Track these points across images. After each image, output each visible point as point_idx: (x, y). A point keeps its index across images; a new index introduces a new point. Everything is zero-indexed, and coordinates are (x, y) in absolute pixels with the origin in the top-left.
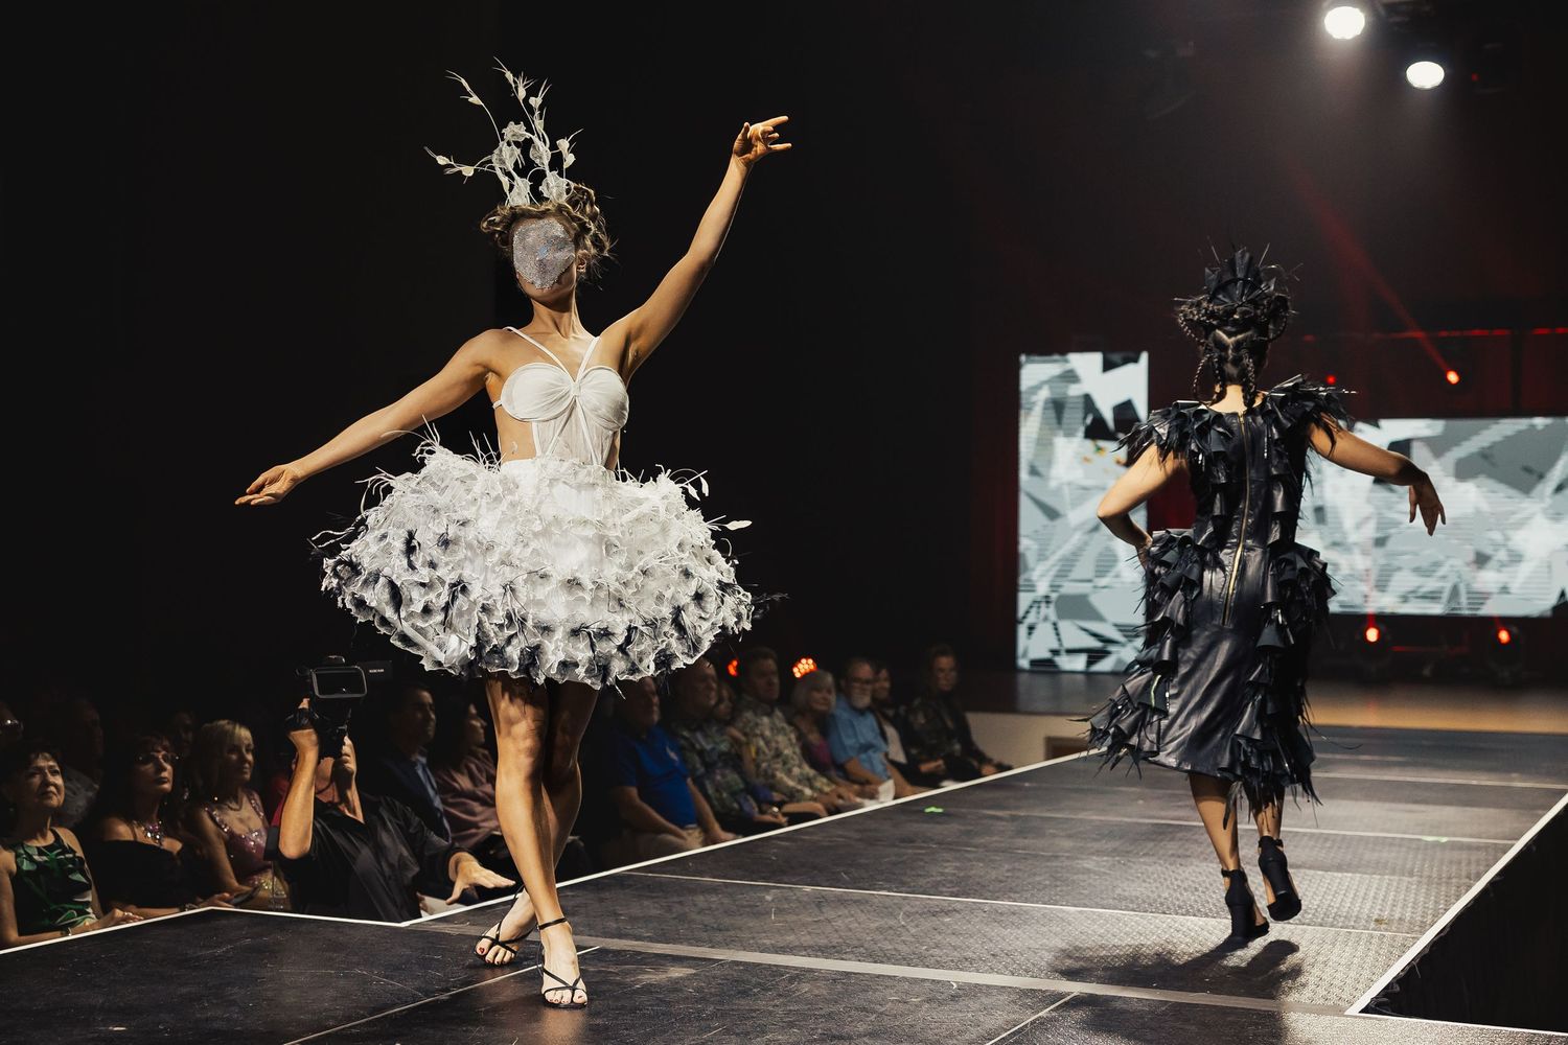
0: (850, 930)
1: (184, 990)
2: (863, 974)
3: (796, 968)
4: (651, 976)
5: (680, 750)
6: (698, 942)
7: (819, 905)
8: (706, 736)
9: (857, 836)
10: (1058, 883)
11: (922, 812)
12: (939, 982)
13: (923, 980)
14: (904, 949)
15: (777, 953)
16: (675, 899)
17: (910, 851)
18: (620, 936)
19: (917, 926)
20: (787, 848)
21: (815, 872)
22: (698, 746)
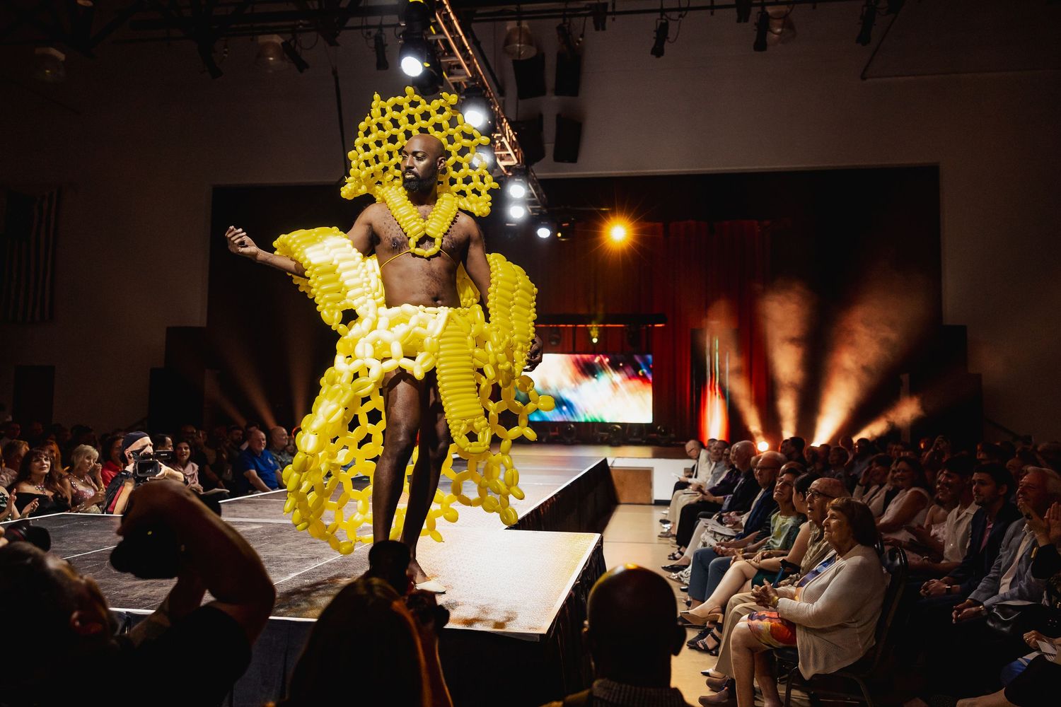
5: (273, 460)
6: (267, 518)
8: (282, 456)
18: (235, 517)
22: (279, 460)
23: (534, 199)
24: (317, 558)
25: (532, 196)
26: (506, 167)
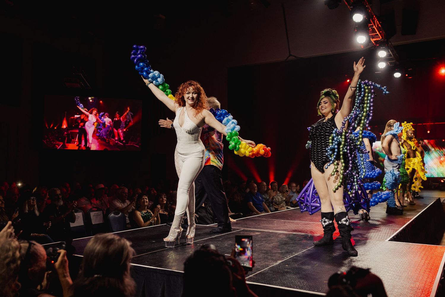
0: (290, 227)
8: (265, 195)
19: (303, 226)
23: (392, 57)
24: (290, 252)
25: (390, 55)
26: (374, 41)
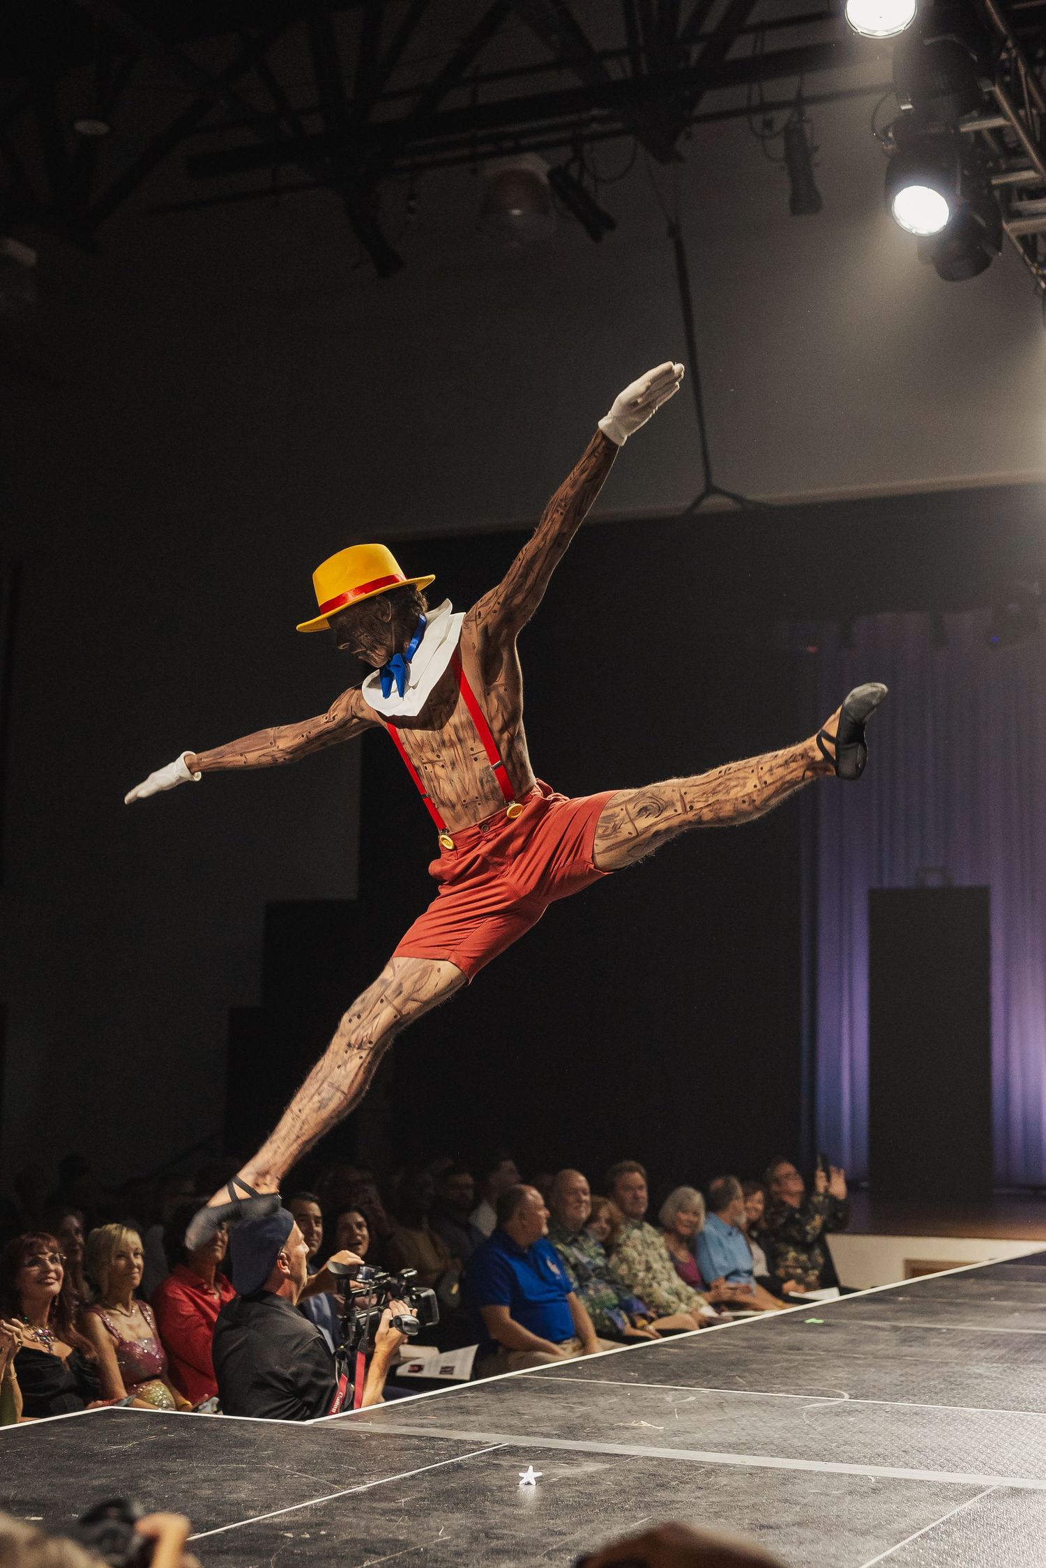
0: (757, 1428)
1: (96, 1483)
2: (779, 1469)
3: (710, 1464)
4: (566, 1471)
5: (559, 1264)
6: (608, 1439)
7: (720, 1405)
9: (745, 1344)
10: (953, 1386)
11: (802, 1322)
12: (856, 1476)
13: (841, 1475)
14: (814, 1446)
15: (688, 1449)
16: (575, 1400)
17: (798, 1357)
18: (528, 1433)
19: (823, 1425)
20: (675, 1354)
21: (710, 1376)
22: (572, 1260)
